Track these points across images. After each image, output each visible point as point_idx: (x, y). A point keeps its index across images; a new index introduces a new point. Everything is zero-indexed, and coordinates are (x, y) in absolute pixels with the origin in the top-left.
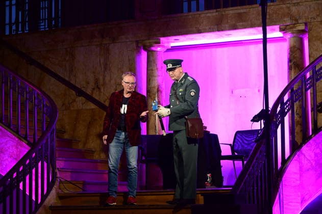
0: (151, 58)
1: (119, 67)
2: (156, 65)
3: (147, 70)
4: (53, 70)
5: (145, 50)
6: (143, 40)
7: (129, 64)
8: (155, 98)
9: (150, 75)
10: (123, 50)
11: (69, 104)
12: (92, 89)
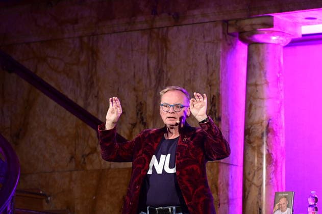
0: (256, 59)
1: (188, 77)
2: (265, 73)
3: (247, 84)
4: (53, 84)
5: (244, 41)
6: (237, 20)
7: (208, 73)
8: (260, 146)
9: (251, 96)
10: (196, 41)
11: (83, 156)
12: (132, 124)
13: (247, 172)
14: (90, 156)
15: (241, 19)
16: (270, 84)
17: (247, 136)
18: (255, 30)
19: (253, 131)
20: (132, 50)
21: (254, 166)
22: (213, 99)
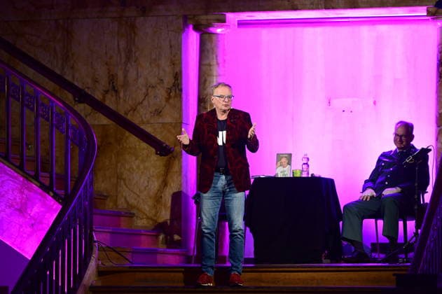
3: (200, 64)
9: (206, 73)
10: (161, 29)
12: (105, 91)
15: (199, 15)
16: (221, 65)
18: (210, 24)
22: (176, 75)
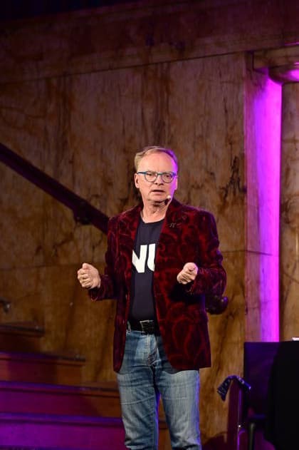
1: (199, 131)
3: (282, 140)
4: (9, 146)
5: (276, 79)
6: (266, 51)
7: (227, 124)
9: (288, 157)
10: (210, 80)
11: (54, 247)
12: (122, 200)
13: (285, 264)
14: (65, 246)
15: (271, 49)
17: (284, 214)
18: (292, 63)
19: (293, 205)
20: (120, 96)
21: (294, 255)
22: (235, 162)
